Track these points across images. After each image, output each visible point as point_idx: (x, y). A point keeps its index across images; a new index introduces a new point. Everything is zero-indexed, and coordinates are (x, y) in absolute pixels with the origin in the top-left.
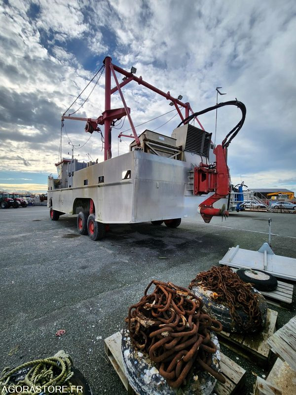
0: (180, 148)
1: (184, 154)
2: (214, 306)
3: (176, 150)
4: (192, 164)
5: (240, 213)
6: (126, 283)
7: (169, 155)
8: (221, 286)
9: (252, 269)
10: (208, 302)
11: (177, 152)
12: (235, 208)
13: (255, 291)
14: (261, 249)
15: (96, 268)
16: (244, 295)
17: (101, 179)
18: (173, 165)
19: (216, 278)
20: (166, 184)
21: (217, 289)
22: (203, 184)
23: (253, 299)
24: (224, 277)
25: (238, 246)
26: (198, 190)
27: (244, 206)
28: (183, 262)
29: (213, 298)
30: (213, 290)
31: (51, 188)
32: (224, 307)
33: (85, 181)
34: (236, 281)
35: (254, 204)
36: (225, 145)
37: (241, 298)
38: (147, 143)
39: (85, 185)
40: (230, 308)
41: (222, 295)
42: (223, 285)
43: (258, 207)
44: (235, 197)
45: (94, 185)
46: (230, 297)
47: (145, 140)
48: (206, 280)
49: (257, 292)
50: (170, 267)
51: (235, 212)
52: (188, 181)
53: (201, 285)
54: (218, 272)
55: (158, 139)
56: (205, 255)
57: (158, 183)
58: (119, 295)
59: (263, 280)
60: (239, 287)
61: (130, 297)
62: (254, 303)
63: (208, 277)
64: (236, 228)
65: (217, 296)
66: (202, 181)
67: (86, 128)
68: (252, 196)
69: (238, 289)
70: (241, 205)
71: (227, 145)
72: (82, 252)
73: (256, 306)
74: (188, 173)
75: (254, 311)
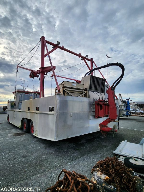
0: (86, 89)
1: (88, 93)
2: (106, 186)
3: (83, 91)
4: (94, 99)
5: (129, 117)
6: (51, 168)
7: (79, 94)
8: (111, 172)
9: (134, 157)
10: (103, 183)
11: (84, 92)
12: (125, 114)
13: (135, 174)
14: (141, 142)
15: (32, 157)
16: (126, 178)
17: (37, 109)
18: (82, 101)
19: (108, 166)
20: (77, 113)
21: (109, 173)
22: (101, 112)
23: (132, 181)
24: (113, 165)
25: (126, 141)
26: (98, 115)
27: (131, 113)
28: (90, 152)
29: (105, 180)
30: (107, 174)
31: (9, 108)
32: (113, 187)
33: (28, 108)
34: (121, 168)
35: (137, 112)
36: (113, 88)
37: (124, 181)
38: (65, 89)
39: (28, 110)
40: (117, 188)
41: (111, 178)
42: (113, 171)
43: (140, 113)
44: (125, 108)
45: (33, 112)
46: (117, 179)
47: (64, 87)
48: (102, 167)
49: (136, 175)
50: (82, 156)
51: (125, 117)
52: (91, 110)
53: (99, 170)
54: (110, 161)
55: (72, 85)
56: (105, 147)
57: (72, 114)
58: (45, 177)
59: (141, 166)
60: (123, 172)
61: (52, 179)
62: (133, 184)
63: (103, 164)
64: (126, 128)
65: (108, 179)
66: (100, 110)
67: (30, 76)
68: (136, 106)
69: (123, 174)
70: (129, 112)
71: (114, 88)
72: (24, 146)
73: (134, 186)
74: (91, 105)
75: (133, 190)
